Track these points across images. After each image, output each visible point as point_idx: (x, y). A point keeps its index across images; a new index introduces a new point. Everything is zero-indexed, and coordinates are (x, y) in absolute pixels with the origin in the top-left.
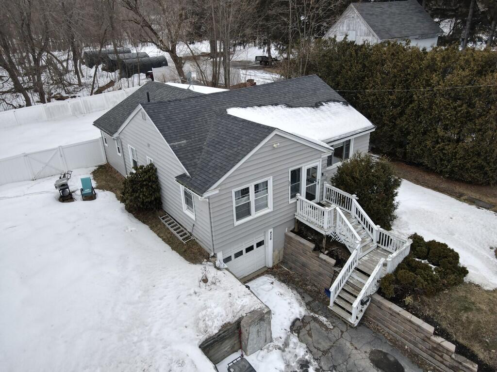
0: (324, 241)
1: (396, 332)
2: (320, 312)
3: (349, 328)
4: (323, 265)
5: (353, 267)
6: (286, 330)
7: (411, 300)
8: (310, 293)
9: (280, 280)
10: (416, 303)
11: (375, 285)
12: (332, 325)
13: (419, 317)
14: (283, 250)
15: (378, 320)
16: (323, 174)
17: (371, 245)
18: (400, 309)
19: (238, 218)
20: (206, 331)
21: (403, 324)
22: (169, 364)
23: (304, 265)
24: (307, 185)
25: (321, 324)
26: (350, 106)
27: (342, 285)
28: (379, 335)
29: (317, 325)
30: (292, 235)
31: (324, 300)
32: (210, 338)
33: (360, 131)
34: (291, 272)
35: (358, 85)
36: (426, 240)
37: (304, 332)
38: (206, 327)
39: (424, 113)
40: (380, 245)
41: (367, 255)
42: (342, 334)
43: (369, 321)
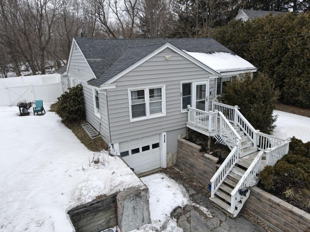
0: (209, 143)
1: (277, 226)
2: (201, 203)
3: (228, 218)
4: (207, 164)
5: (234, 163)
6: (166, 215)
7: (291, 192)
8: (195, 188)
9: (170, 177)
10: (297, 196)
11: (255, 178)
12: (212, 215)
13: (301, 209)
14: (176, 154)
15: (258, 213)
16: (211, 93)
17: (251, 148)
18: (281, 200)
19: (134, 116)
20: (79, 199)
21: (284, 215)
22: (28, 223)
23: (192, 166)
24: (196, 100)
25: (201, 213)
26: (237, 56)
27: (223, 178)
28: (258, 228)
29: (197, 214)
30: (184, 141)
31: (207, 194)
32: (82, 205)
33: (244, 69)
34: (181, 172)
35: (244, 47)
36: (305, 141)
37: (183, 218)
38: (80, 195)
39: (297, 59)
40: (260, 149)
41: (248, 156)
42: (220, 224)
43: (249, 215)
